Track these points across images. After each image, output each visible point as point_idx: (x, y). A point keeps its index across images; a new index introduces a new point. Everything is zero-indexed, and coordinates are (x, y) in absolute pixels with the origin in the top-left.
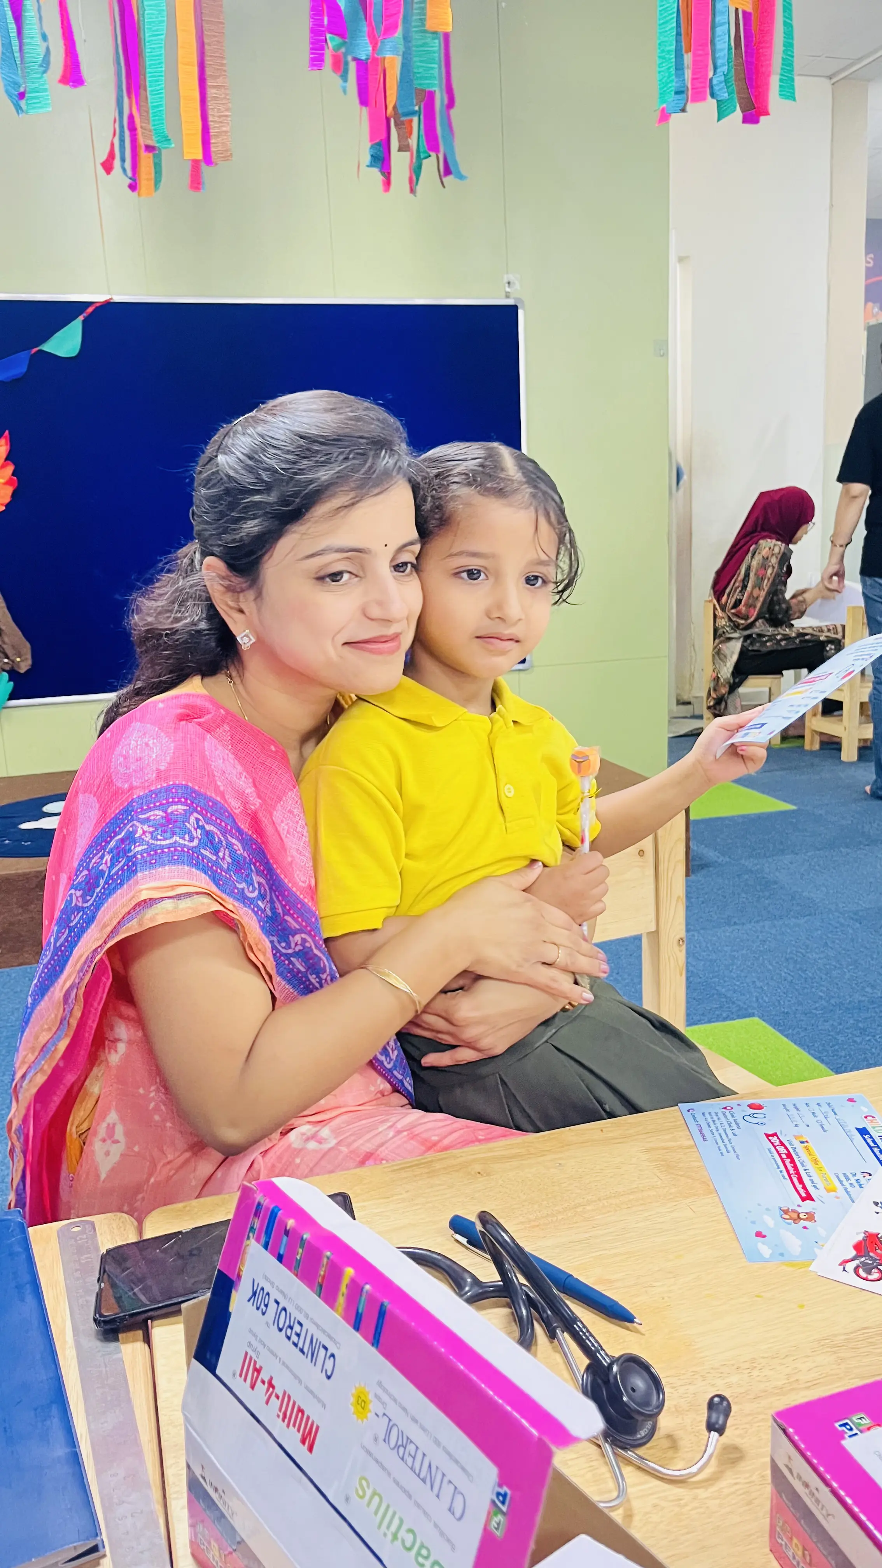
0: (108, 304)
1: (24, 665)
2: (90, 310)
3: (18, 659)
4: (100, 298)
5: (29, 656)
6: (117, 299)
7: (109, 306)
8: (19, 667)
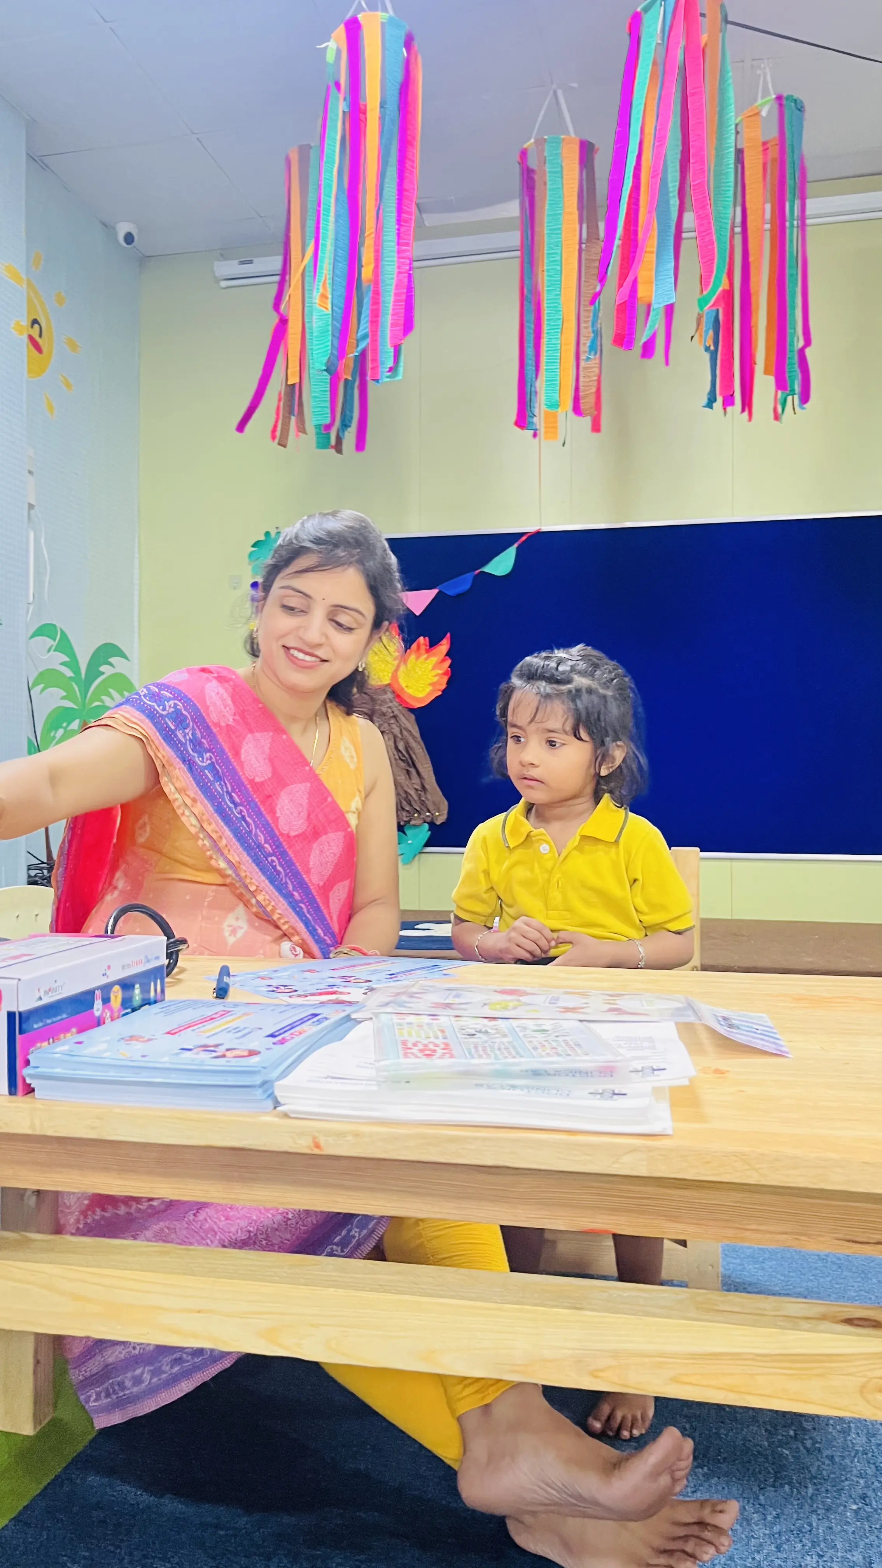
0: (539, 534)
1: (441, 817)
2: (524, 538)
3: (437, 814)
4: (531, 528)
5: (446, 812)
6: (545, 529)
7: (539, 535)
8: (437, 819)
